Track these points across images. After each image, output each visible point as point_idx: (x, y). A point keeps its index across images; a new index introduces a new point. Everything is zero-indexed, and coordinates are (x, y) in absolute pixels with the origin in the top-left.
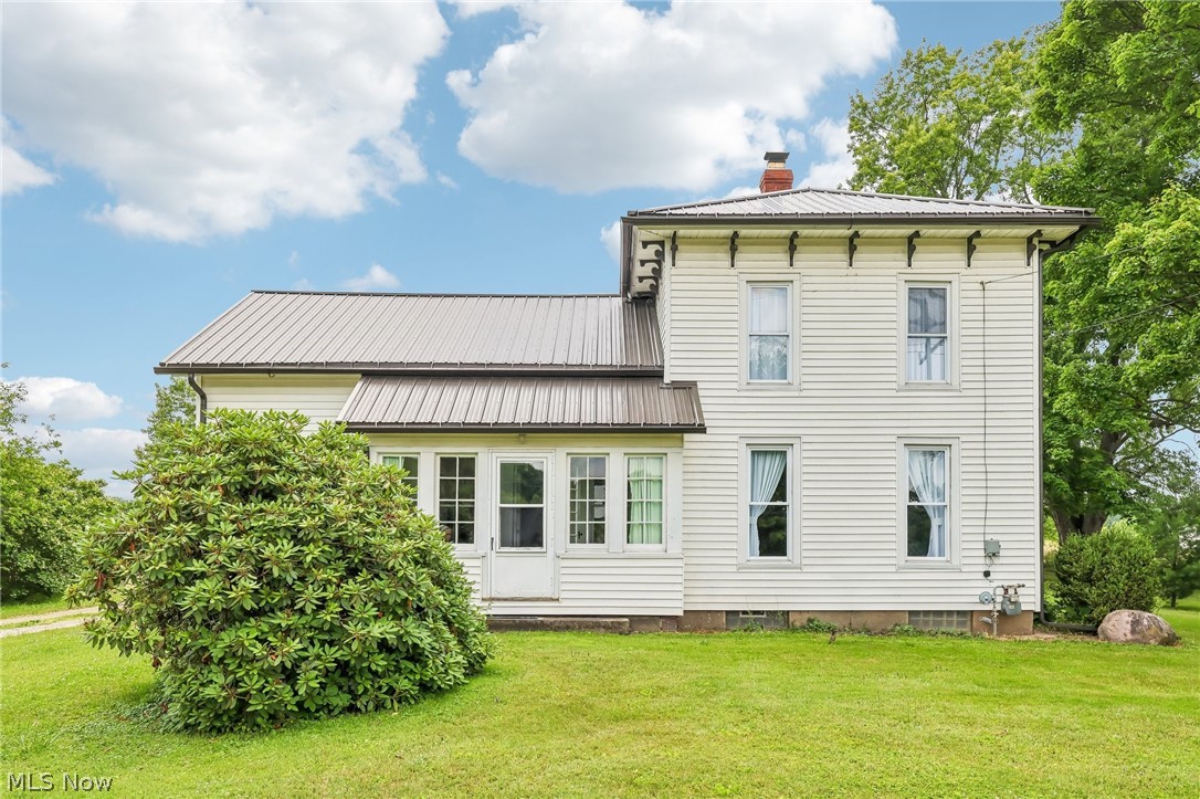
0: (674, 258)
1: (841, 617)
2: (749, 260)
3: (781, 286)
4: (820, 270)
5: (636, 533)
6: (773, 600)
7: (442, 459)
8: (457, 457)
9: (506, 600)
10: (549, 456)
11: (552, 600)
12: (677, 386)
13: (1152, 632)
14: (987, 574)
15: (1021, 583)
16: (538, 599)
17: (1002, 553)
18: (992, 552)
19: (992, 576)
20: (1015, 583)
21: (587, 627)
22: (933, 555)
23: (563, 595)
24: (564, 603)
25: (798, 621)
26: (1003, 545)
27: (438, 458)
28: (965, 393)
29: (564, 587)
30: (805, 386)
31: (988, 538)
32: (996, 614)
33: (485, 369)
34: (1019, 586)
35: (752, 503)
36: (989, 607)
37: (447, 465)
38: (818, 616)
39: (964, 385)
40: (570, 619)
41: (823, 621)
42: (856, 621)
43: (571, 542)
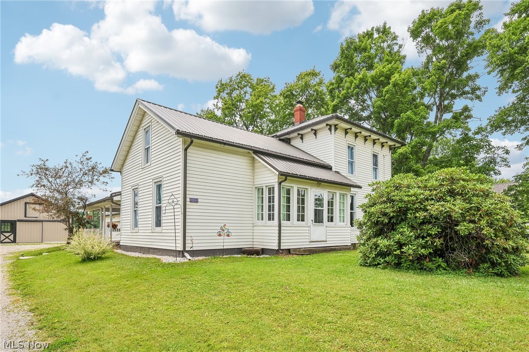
8: (301, 189)
9: (315, 241)
11: (325, 241)
23: (327, 239)
24: (328, 242)
43: (328, 221)
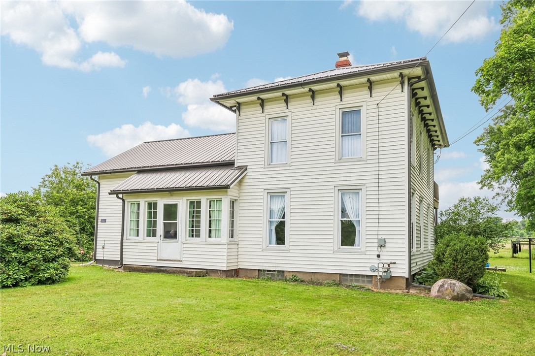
0: (239, 113)
1: (307, 275)
2: (271, 109)
3: (284, 118)
4: (301, 109)
5: (213, 233)
6: (274, 265)
7: (148, 203)
8: (153, 202)
9: (165, 260)
10: (180, 201)
11: (180, 261)
12: (239, 168)
13: (448, 292)
14: (378, 256)
15: (393, 261)
16: (175, 261)
17: (387, 245)
18: (382, 245)
19: (382, 257)
20: (389, 262)
21: (181, 273)
22: (356, 246)
23: (184, 259)
24: (184, 263)
25: (289, 276)
26: (387, 241)
27: (147, 203)
28: (368, 162)
29: (184, 256)
30: (293, 164)
31: (380, 237)
32: (379, 277)
33: (174, 166)
34: (391, 263)
35: (270, 220)
36: (376, 274)
37: (150, 204)
38: (298, 275)
39: (369, 158)
40: (174, 269)
41: (300, 276)
42: (314, 278)
43: (189, 237)
